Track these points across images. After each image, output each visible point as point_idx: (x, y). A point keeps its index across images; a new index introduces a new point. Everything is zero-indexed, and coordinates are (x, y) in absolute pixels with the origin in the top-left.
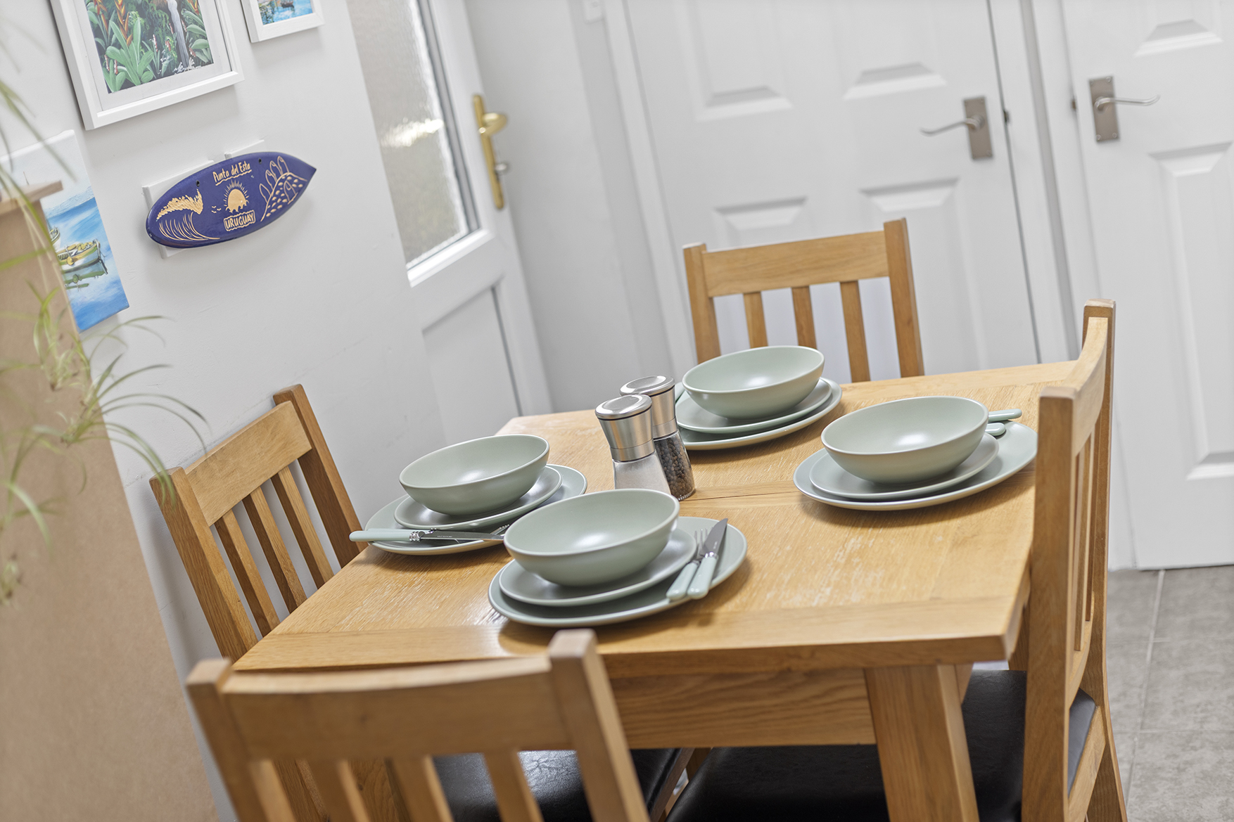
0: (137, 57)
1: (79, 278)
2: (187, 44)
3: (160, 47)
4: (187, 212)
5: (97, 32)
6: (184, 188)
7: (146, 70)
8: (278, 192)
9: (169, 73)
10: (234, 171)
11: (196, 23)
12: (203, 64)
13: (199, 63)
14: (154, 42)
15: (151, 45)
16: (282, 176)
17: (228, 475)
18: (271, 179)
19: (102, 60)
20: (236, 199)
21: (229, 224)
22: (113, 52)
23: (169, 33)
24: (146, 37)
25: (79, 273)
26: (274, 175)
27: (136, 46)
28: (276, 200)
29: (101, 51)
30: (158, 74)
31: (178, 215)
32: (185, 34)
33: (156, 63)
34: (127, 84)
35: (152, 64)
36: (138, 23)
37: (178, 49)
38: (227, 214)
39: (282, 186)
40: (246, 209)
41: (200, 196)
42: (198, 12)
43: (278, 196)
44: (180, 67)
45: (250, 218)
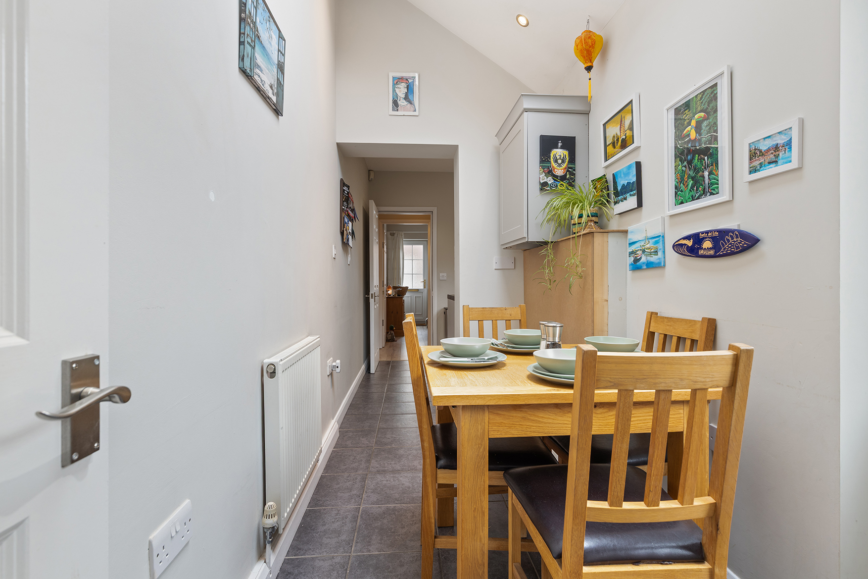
0: (687, 194)
1: (651, 254)
2: (709, 187)
3: (697, 190)
4: (685, 245)
5: (676, 188)
6: (688, 238)
7: (690, 198)
8: (730, 246)
9: (698, 198)
10: (709, 234)
11: (715, 179)
12: (714, 194)
13: (712, 194)
14: (695, 188)
15: (693, 190)
16: (735, 240)
17: (668, 325)
18: (728, 240)
19: (675, 196)
20: (707, 244)
21: (701, 252)
22: (680, 193)
23: (702, 185)
24: (692, 187)
25: (652, 253)
26: (730, 239)
27: (688, 191)
28: (727, 249)
29: (676, 193)
30: (693, 199)
31: (682, 245)
32: (709, 184)
33: (694, 196)
34: (682, 203)
35: (692, 196)
36: (691, 183)
37: (704, 189)
38: (702, 249)
39: (733, 244)
40: (710, 248)
41: (692, 240)
42: (717, 175)
43: (729, 247)
44: (703, 196)
45: (712, 252)
